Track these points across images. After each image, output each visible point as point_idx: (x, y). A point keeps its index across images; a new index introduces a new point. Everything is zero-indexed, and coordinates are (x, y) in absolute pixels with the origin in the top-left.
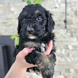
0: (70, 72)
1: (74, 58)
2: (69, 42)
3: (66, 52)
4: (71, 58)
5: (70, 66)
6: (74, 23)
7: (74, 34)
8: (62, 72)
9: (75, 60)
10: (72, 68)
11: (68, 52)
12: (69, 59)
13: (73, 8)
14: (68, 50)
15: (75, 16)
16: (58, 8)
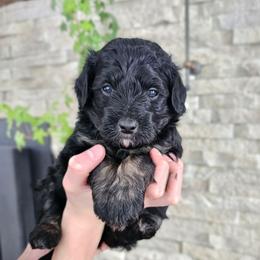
0: (212, 248)
1: (224, 198)
2: (208, 141)
3: (200, 176)
4: (213, 198)
5: (210, 223)
6: (221, 74)
7: (222, 112)
8: (185, 245)
9: (227, 207)
10: (217, 233)
11: (204, 175)
12: (209, 200)
13: (221, 17)
14: (203, 170)
15: (228, 48)
16: (172, 23)
